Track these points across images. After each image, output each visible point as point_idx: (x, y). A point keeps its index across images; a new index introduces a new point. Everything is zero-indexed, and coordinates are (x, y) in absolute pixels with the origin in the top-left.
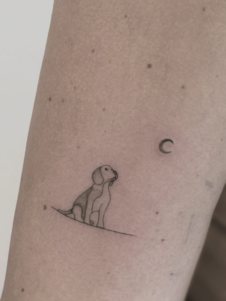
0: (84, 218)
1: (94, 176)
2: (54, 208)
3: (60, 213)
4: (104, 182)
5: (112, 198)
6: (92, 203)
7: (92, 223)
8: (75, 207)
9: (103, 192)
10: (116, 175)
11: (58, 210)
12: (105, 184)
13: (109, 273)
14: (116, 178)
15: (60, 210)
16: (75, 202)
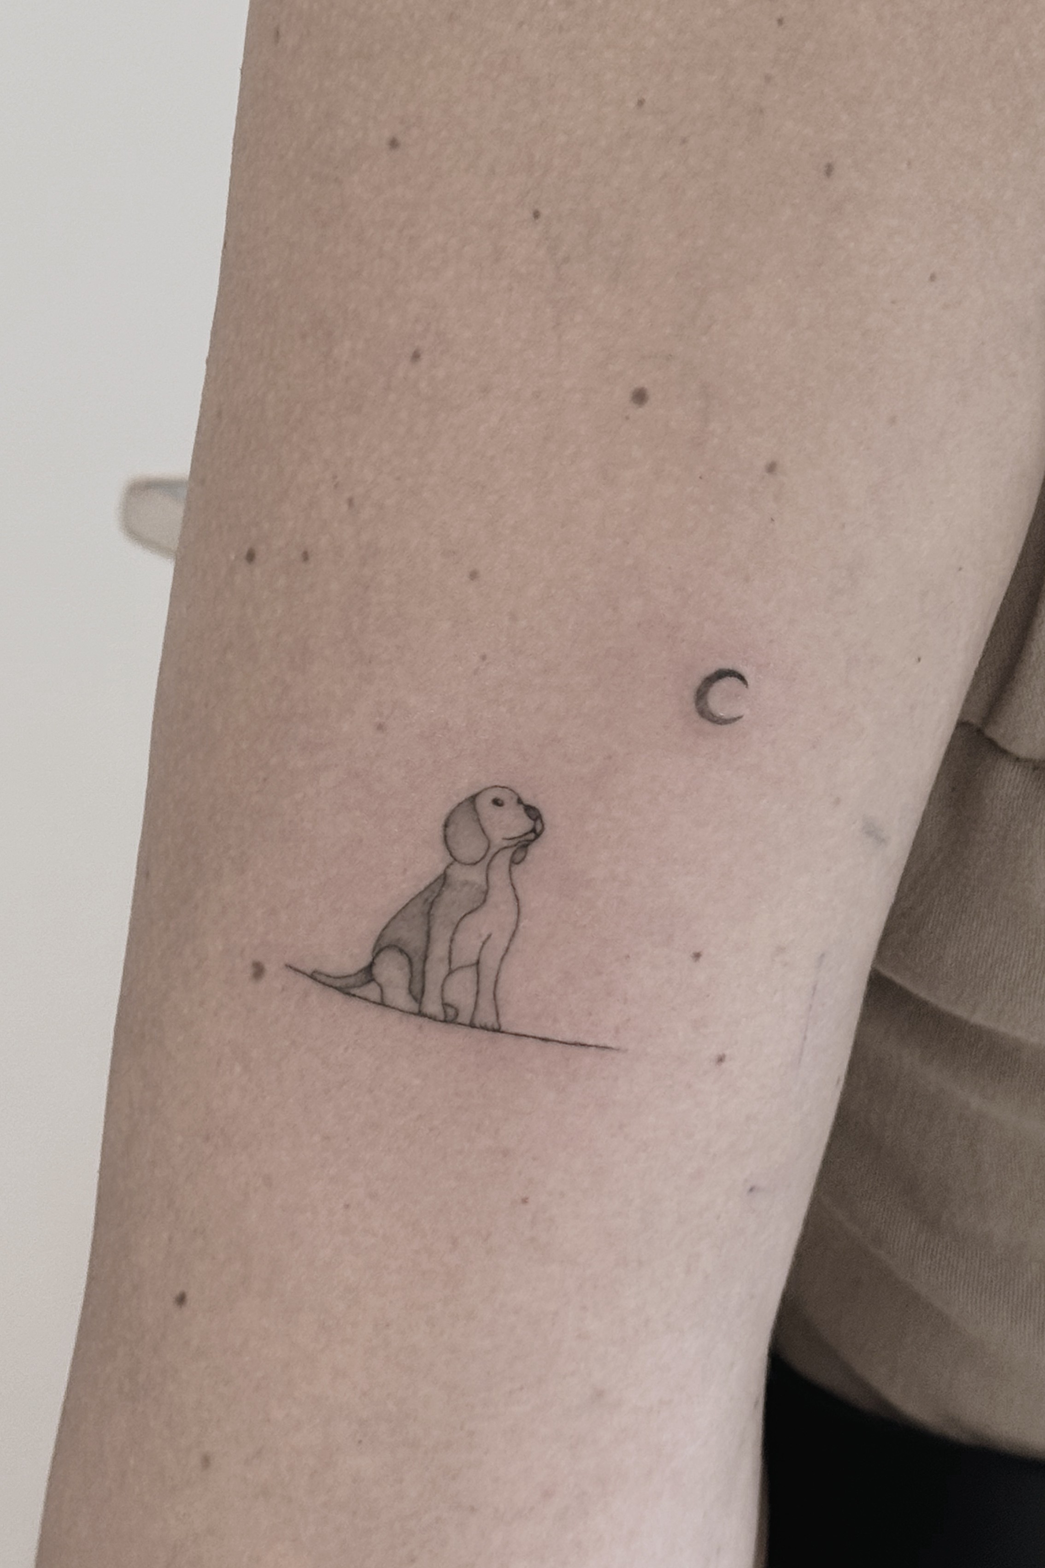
0: (417, 994)
1: (451, 830)
2: (297, 970)
3: (320, 986)
4: (493, 850)
5: (523, 910)
6: (449, 934)
7: (451, 1012)
8: (382, 955)
9: (491, 892)
10: (535, 820)
11: (313, 976)
12: (496, 861)
13: (525, 1201)
14: (536, 833)
15: (320, 973)
16: (381, 937)
